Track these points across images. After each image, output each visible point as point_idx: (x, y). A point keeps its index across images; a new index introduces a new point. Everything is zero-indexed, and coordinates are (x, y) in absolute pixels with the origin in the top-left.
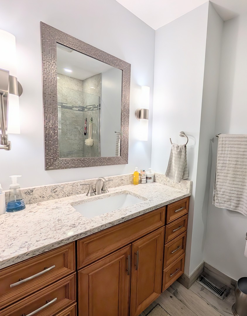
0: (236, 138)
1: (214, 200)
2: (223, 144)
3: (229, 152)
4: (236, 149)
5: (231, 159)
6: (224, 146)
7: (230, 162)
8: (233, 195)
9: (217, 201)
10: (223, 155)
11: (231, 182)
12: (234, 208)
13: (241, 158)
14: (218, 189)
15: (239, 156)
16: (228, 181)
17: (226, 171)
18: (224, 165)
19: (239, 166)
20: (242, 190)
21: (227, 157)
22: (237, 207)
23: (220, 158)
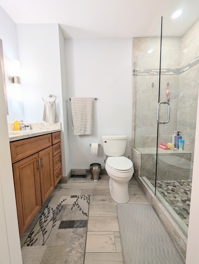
0: (80, 99)
1: (73, 132)
2: (74, 102)
3: (77, 106)
4: (81, 104)
5: (79, 109)
6: (74, 103)
7: (79, 111)
8: (82, 127)
9: (75, 132)
10: (74, 108)
11: (81, 121)
12: (84, 133)
13: (84, 108)
14: (74, 126)
15: (83, 107)
16: (79, 121)
17: (77, 116)
18: (76, 113)
19: (83, 112)
20: (86, 124)
21: (77, 109)
22: (85, 132)
23: (73, 110)
